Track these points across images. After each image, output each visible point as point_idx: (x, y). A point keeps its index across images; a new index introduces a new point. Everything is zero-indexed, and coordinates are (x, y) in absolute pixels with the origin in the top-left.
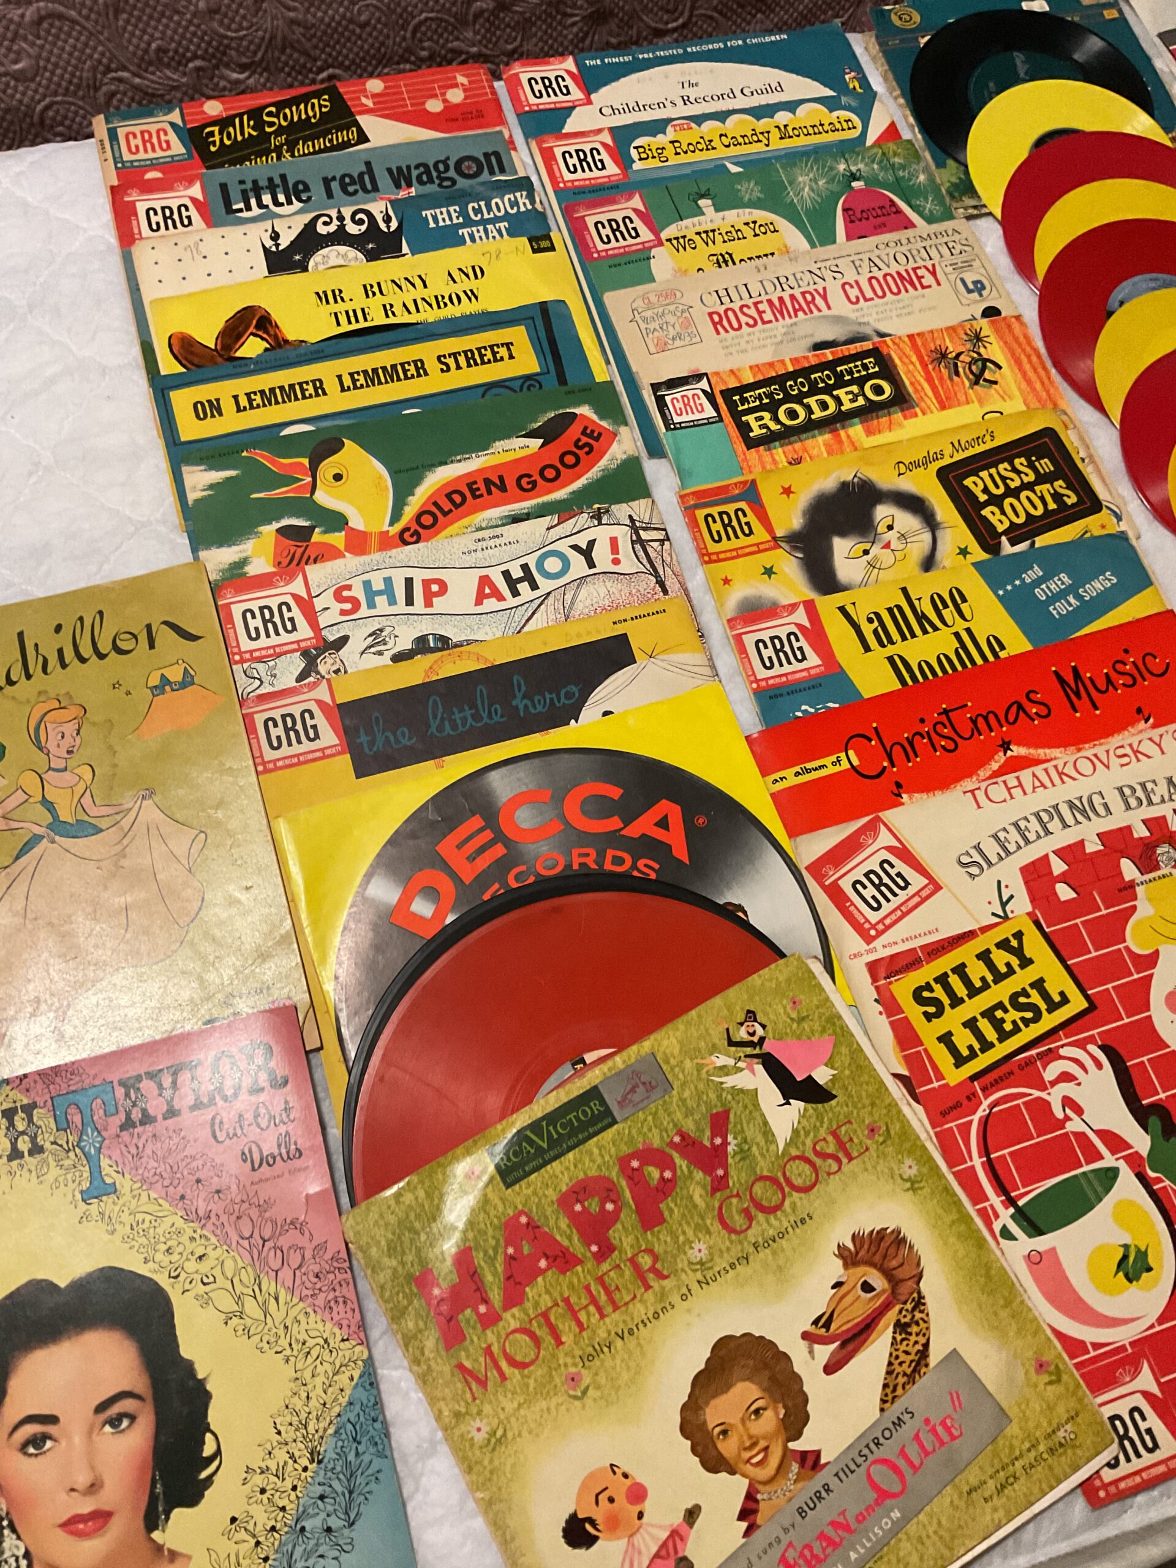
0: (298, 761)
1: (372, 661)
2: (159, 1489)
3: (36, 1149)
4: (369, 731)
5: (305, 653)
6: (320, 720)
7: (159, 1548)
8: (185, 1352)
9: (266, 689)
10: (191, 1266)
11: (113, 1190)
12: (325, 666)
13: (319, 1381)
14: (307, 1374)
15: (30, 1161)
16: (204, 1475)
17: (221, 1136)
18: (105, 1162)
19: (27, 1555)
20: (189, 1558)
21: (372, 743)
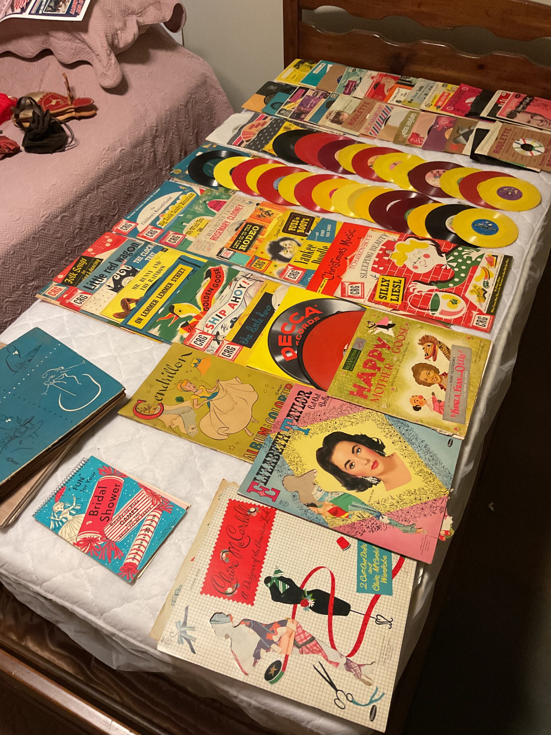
0: (237, 355)
1: (227, 332)
2: (377, 451)
3: (289, 437)
4: (243, 341)
5: (214, 340)
6: (231, 346)
7: (389, 456)
8: (353, 434)
9: (215, 351)
10: (336, 425)
11: (309, 430)
12: (220, 338)
13: (376, 417)
14: (374, 418)
15: (291, 439)
16: (380, 443)
17: (313, 407)
18: (302, 428)
19: (373, 477)
20: (395, 453)
21: (246, 342)
